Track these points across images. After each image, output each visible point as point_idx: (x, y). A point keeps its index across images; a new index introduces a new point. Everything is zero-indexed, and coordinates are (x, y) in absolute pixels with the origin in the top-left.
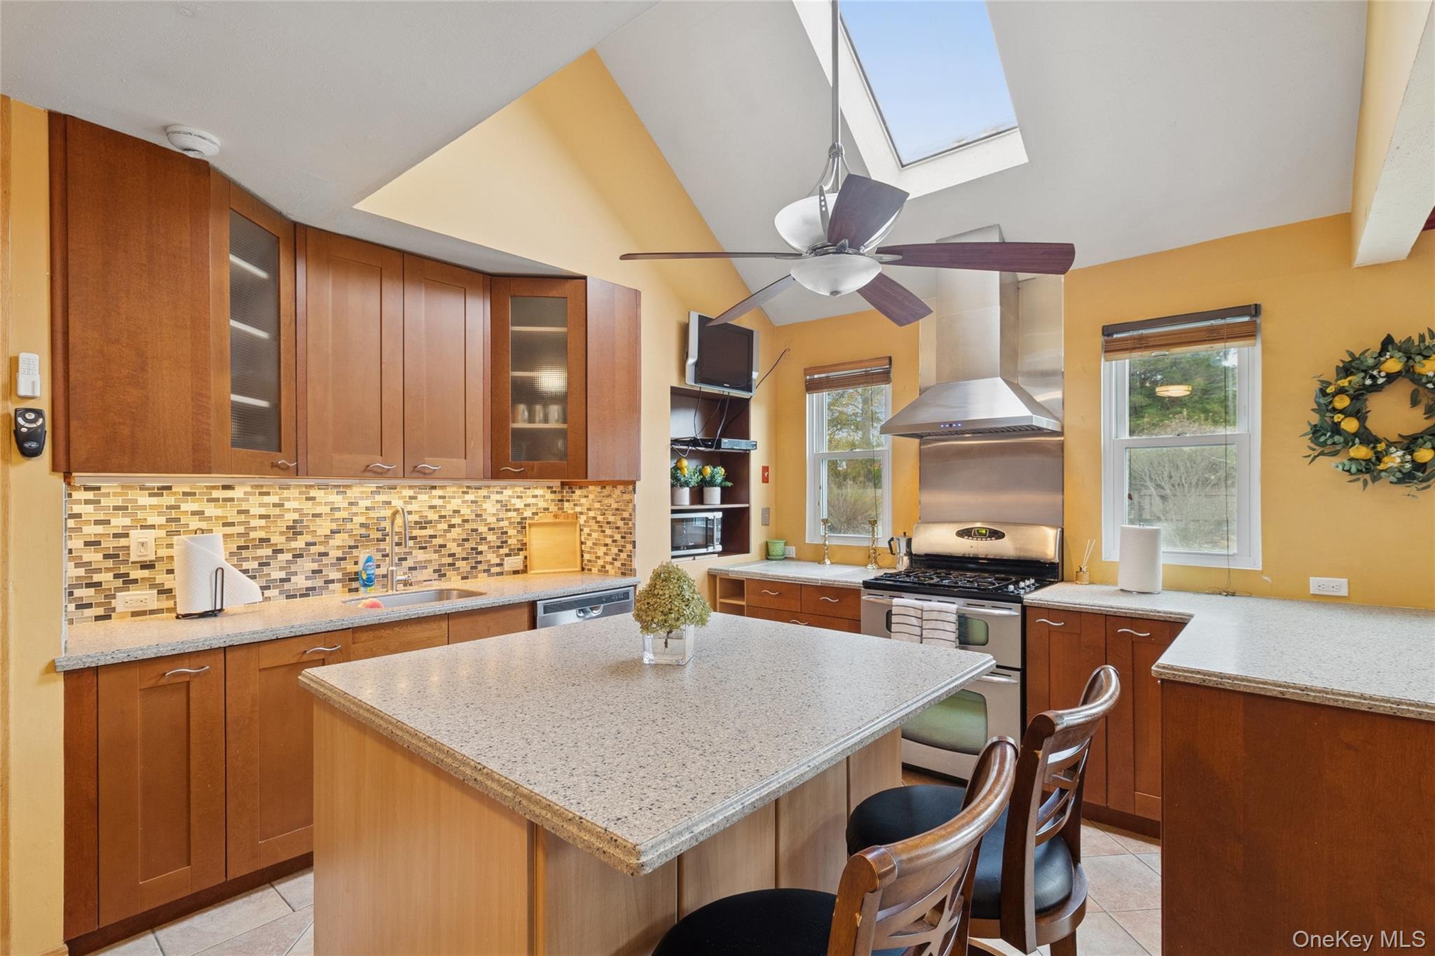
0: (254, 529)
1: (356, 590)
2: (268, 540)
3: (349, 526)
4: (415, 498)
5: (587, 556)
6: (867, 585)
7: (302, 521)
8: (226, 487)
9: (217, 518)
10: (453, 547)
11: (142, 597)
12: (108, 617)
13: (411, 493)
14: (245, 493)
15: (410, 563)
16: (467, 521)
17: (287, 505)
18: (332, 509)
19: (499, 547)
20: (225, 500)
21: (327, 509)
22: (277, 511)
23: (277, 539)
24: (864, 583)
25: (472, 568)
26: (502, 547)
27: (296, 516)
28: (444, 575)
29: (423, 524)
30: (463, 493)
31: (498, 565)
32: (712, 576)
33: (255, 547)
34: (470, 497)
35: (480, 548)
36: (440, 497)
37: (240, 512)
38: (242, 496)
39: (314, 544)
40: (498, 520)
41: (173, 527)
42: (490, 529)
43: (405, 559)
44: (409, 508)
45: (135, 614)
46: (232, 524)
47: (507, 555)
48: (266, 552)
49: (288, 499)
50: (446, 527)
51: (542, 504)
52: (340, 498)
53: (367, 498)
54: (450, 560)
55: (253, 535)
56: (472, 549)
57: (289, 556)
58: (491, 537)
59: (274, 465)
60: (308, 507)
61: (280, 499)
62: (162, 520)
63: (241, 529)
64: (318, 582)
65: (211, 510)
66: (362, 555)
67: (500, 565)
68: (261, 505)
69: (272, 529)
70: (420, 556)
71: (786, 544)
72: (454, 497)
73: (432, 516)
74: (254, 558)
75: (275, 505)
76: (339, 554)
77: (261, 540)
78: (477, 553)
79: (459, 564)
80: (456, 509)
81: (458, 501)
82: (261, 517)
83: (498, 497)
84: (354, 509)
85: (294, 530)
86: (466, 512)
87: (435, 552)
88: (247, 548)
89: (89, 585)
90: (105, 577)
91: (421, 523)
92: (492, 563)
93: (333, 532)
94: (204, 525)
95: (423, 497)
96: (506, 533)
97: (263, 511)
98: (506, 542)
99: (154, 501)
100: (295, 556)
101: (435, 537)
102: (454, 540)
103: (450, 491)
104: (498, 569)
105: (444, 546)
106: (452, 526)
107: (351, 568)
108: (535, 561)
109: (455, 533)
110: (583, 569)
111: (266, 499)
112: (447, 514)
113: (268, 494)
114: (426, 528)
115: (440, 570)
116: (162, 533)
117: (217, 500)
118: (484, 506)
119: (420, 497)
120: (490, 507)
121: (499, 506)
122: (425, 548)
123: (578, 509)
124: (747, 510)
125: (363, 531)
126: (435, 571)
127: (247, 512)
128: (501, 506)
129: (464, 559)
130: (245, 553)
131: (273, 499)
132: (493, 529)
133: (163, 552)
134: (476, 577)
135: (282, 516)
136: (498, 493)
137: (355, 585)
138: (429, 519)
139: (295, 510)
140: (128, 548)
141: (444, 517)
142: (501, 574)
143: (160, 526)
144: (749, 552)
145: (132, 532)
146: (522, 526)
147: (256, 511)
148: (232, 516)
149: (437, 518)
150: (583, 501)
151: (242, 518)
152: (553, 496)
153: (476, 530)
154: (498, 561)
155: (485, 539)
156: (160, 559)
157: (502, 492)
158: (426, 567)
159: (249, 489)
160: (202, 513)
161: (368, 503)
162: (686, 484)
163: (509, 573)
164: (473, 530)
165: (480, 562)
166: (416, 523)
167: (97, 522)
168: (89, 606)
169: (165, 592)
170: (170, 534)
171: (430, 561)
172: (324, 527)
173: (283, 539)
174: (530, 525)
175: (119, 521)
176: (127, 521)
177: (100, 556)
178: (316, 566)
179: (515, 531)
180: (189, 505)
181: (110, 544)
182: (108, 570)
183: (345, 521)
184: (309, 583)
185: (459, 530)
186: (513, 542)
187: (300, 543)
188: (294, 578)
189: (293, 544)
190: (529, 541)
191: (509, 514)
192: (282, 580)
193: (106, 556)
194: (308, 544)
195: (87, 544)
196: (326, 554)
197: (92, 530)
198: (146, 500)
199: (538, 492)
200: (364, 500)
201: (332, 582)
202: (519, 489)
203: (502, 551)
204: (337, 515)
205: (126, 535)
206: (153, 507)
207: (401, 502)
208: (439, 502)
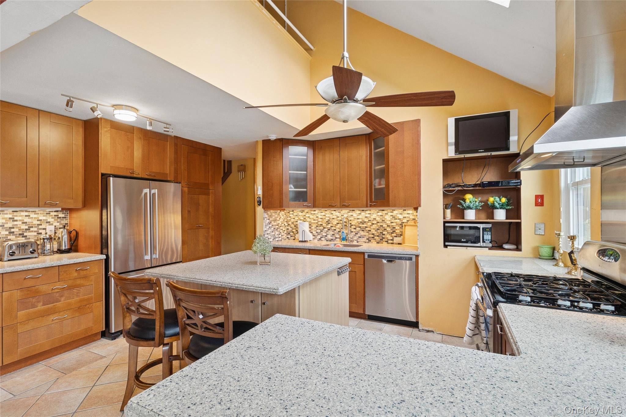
0: (319, 222)
2: (322, 225)
3: (341, 222)
4: (361, 214)
7: (330, 220)
8: (314, 211)
9: (312, 218)
10: (373, 231)
13: (359, 212)
14: (318, 212)
15: (358, 235)
16: (379, 222)
17: (327, 215)
18: (337, 217)
19: (391, 233)
20: (314, 214)
21: (335, 217)
22: (324, 217)
23: (324, 225)
25: (380, 240)
26: (393, 233)
27: (328, 219)
28: (370, 241)
30: (377, 212)
31: (391, 240)
34: (380, 214)
35: (384, 233)
36: (369, 214)
37: (317, 217)
38: (317, 213)
39: (332, 227)
40: (392, 223)
42: (388, 226)
43: (357, 234)
44: (359, 217)
46: (315, 220)
47: (395, 237)
48: (322, 228)
49: (327, 214)
50: (371, 224)
52: (339, 213)
53: (346, 214)
54: (372, 236)
55: (319, 223)
56: (381, 233)
58: (388, 229)
60: (331, 216)
61: (325, 214)
62: (303, 218)
63: (316, 221)
65: (311, 217)
67: (392, 240)
68: (321, 215)
69: (323, 222)
70: (362, 233)
72: (374, 214)
73: (366, 220)
74: (320, 229)
75: (324, 215)
76: (339, 230)
77: (321, 225)
78: (383, 234)
79: (376, 238)
80: (375, 218)
81: (375, 215)
82: (321, 218)
83: (391, 214)
84: (343, 217)
85: (328, 222)
86: (378, 219)
87: (367, 232)
88: (318, 226)
91: (362, 222)
92: (389, 239)
93: (338, 223)
95: (363, 214)
96: (395, 228)
97: (321, 217)
98: (395, 231)
100: (328, 230)
101: (367, 227)
102: (374, 229)
103: (372, 212)
104: (391, 242)
105: (370, 231)
106: (373, 224)
108: (406, 240)
109: (374, 226)
112: (371, 220)
113: (322, 212)
114: (364, 224)
115: (369, 239)
117: (312, 214)
118: (386, 217)
119: (362, 214)
120: (388, 218)
121: (391, 217)
122: (364, 231)
124: (520, 223)
126: (367, 239)
127: (318, 217)
128: (393, 217)
129: (377, 236)
130: (318, 228)
131: (323, 214)
132: (389, 226)
134: (382, 243)
135: (325, 218)
136: (391, 212)
138: (365, 221)
139: (328, 217)
140: (297, 224)
141: (370, 220)
142: (393, 243)
146: (402, 225)
147: (320, 217)
149: (368, 221)
151: (317, 219)
153: (382, 226)
154: (391, 238)
155: (386, 229)
157: (393, 212)
158: (364, 237)
159: (318, 211)
160: (309, 217)
163: (396, 244)
164: (381, 226)
165: (384, 238)
166: (361, 222)
167: (293, 219)
171: (365, 235)
172: (335, 222)
173: (325, 225)
174: (405, 226)
175: (296, 218)
176: (297, 218)
177: (294, 226)
178: (333, 233)
179: (399, 228)
180: (307, 215)
181: (295, 223)
182: (295, 229)
183: (340, 220)
184: (331, 238)
185: (376, 225)
186: (397, 231)
187: (329, 226)
188: (328, 236)
189: (328, 226)
190: (405, 231)
191: (396, 221)
192: (325, 236)
193: (295, 226)
194: (331, 226)
195: (292, 223)
196: (335, 230)
197: (293, 220)
198: (300, 214)
199: (410, 212)
200: (345, 213)
201: (337, 238)
202: (401, 211)
203: (393, 235)
204: (338, 219)
205: (297, 222)
206: (301, 215)
207: (356, 215)
208: (368, 215)
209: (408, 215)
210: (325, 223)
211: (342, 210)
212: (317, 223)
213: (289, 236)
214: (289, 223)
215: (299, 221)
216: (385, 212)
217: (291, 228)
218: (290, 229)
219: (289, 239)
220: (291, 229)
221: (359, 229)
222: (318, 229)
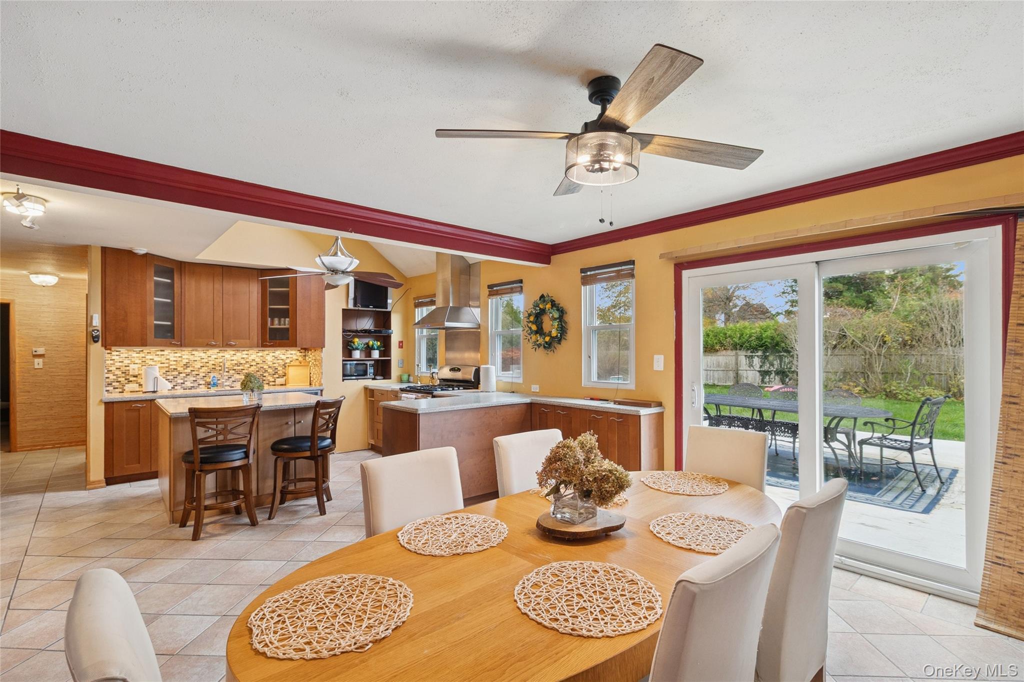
0: (171, 365)
1: (210, 388)
2: (178, 369)
3: (207, 365)
5: (312, 379)
6: (402, 390)
7: (190, 363)
8: (161, 351)
9: (159, 361)
11: (134, 386)
12: (123, 392)
13: (234, 353)
15: (233, 379)
16: (258, 363)
17: (184, 357)
18: (201, 358)
19: (272, 374)
20: (161, 355)
21: (198, 359)
22: (180, 359)
23: (180, 369)
24: (400, 389)
26: (275, 374)
27: (187, 361)
29: (237, 365)
30: (256, 352)
32: (366, 388)
33: (172, 371)
34: (259, 354)
35: (265, 375)
37: (166, 359)
38: (167, 353)
39: (194, 371)
40: (273, 363)
41: (144, 364)
42: (269, 367)
44: (233, 358)
45: (131, 392)
46: (164, 363)
47: (278, 378)
48: (176, 373)
49: (185, 355)
50: (249, 366)
51: (295, 357)
52: (204, 354)
55: (171, 367)
57: (184, 375)
58: (270, 370)
59: (171, 344)
60: (192, 358)
62: (140, 361)
63: (167, 365)
64: (196, 385)
65: (156, 358)
66: (212, 375)
67: (274, 382)
68: (174, 357)
69: (178, 365)
70: (238, 377)
71: (409, 376)
72: (252, 354)
73: (243, 361)
76: (204, 375)
77: (174, 369)
80: (253, 359)
81: (255, 356)
82: (174, 361)
84: (210, 359)
85: (186, 366)
86: (258, 360)
88: (168, 371)
89: (117, 382)
90: (122, 379)
92: (269, 380)
93: (201, 367)
94: (153, 363)
95: (239, 354)
96: (277, 369)
97: (175, 359)
98: (277, 372)
99: (138, 355)
100: (186, 375)
101: (244, 369)
102: (252, 371)
103: (251, 352)
104: (273, 383)
106: (252, 365)
107: (208, 380)
108: (290, 380)
109: (253, 368)
110: (310, 384)
111: (176, 355)
112: (249, 361)
113: (176, 353)
114: (240, 366)
116: (140, 366)
117: (158, 355)
118: (267, 358)
119: (237, 354)
121: (274, 358)
123: (310, 359)
124: (390, 360)
125: (214, 367)
127: (169, 359)
130: (168, 373)
131: (180, 355)
132: (271, 367)
133: (140, 372)
135: (182, 361)
136: (273, 352)
137: (210, 386)
138: (241, 362)
139: (187, 359)
140: (129, 370)
142: (275, 385)
143: (140, 364)
144: (390, 378)
145: (130, 365)
146: (285, 366)
147: (172, 359)
148: (164, 360)
149: (245, 362)
150: (311, 356)
151: (167, 361)
152: (300, 354)
153: (263, 367)
154: (273, 380)
155: (266, 371)
156: (139, 374)
157: (275, 352)
158: (239, 381)
159: (170, 351)
160: (153, 359)
161: (216, 357)
162: (357, 349)
163: (278, 385)
164: (261, 367)
165: (264, 380)
166: (235, 364)
168: (117, 388)
169: (141, 385)
170: (142, 366)
172: (198, 365)
173: (182, 369)
174: (288, 366)
175: (126, 362)
176: (129, 362)
177: (120, 373)
178: (194, 379)
179: (281, 368)
180: (149, 357)
181: (123, 369)
182: (123, 377)
183: (206, 363)
184: (192, 385)
185: (255, 367)
186: (280, 372)
187: (188, 370)
188: (186, 383)
189: (186, 371)
190: (288, 372)
191: (279, 361)
192: (182, 383)
193: (122, 373)
194: (192, 371)
195: (117, 368)
196: (199, 375)
197: (118, 364)
198: (135, 355)
199: (293, 352)
200: (214, 355)
201: (201, 385)
202: (283, 351)
203: (275, 376)
204: (203, 361)
205: (128, 366)
206: (137, 357)
207: (229, 356)
208: (246, 356)
209: (291, 356)
210: (182, 367)
211: (208, 350)
212: (169, 367)
213: (111, 388)
214: (110, 369)
215: (132, 366)
216: (267, 352)
217: (114, 375)
218: (112, 377)
219: (111, 393)
220: (115, 377)
221: (234, 372)
222: (169, 375)
